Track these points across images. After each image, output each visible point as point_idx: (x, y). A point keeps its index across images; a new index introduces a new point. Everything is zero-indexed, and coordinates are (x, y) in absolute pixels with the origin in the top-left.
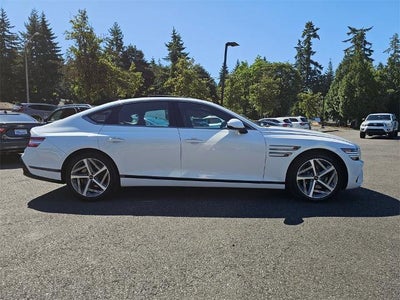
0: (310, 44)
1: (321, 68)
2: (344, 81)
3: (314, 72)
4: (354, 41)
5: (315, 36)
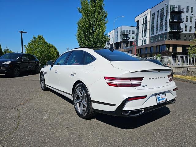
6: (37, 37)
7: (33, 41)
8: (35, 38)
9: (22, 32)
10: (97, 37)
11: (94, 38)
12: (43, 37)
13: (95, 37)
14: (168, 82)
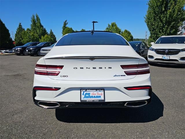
6: (111, 25)
7: (108, 29)
8: (109, 25)
9: (94, 22)
10: (170, 16)
11: (166, 17)
12: (116, 24)
13: (168, 16)
14: (121, 76)
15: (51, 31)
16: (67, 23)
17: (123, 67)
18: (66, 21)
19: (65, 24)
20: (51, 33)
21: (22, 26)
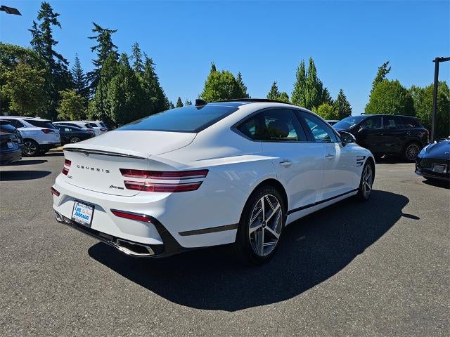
0: (49, 31)
1: (68, 63)
2: (113, 83)
3: (58, 67)
4: (101, 40)
5: (55, 22)
9: (438, 61)
14: (119, 188)
15: (341, 93)
16: (387, 69)
17: (124, 172)
18: (385, 65)
19: (383, 72)
20: (339, 98)
21: (278, 88)
